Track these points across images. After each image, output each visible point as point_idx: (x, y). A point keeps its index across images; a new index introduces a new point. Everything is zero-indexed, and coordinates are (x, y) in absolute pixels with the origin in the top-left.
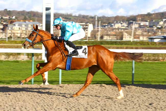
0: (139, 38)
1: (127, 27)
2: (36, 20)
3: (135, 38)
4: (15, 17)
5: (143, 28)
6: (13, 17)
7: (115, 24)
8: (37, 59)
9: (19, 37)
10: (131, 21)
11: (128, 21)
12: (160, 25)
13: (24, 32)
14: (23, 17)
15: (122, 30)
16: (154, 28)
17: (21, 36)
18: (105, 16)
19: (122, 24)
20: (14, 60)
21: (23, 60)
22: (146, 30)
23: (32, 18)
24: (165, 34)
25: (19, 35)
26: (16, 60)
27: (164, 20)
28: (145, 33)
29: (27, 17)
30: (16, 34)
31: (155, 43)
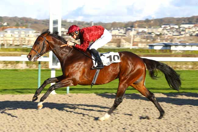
0: (137, 45)
1: (125, 34)
2: (29, 26)
3: (133, 45)
4: (7, 24)
5: (141, 34)
6: (4, 23)
7: (112, 30)
8: (36, 68)
9: (11, 45)
10: (129, 28)
11: (126, 27)
12: (158, 32)
13: (16, 39)
14: (16, 23)
15: (120, 37)
16: (153, 35)
17: (13, 43)
18: (101, 23)
19: (119, 30)
20: (13, 68)
21: (22, 69)
22: (144, 37)
23: (25, 24)
24: (164, 41)
25: (11, 42)
26: (14, 68)
27: (163, 26)
28: (144, 40)
29: (19, 23)
30: (8, 42)
31: (156, 50)
